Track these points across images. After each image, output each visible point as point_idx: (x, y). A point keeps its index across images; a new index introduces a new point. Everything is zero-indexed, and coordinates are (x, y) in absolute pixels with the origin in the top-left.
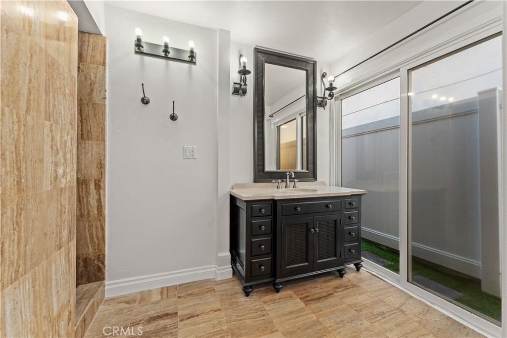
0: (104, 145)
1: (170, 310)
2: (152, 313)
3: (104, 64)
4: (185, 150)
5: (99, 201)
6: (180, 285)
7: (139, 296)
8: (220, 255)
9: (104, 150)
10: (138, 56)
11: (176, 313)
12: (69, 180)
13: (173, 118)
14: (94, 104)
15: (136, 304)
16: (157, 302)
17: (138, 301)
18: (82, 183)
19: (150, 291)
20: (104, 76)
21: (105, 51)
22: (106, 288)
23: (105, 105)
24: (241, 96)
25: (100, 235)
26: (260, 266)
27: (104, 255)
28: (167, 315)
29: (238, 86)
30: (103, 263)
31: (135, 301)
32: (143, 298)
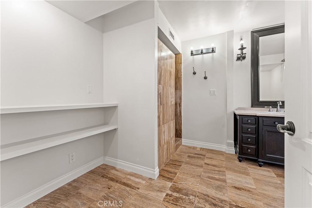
0: (182, 91)
1: (204, 154)
2: (197, 153)
3: (181, 63)
4: (210, 92)
5: (180, 110)
6: (208, 149)
7: (192, 147)
8: (228, 141)
9: (181, 93)
10: (192, 57)
11: (205, 156)
12: (173, 103)
13: (205, 78)
14: (179, 77)
15: (192, 149)
16: (199, 151)
17: (192, 148)
18: (176, 104)
19: (196, 147)
20: (181, 67)
21: (181, 59)
22: (182, 141)
23: (181, 77)
24: (241, 61)
25: (181, 122)
26: (248, 149)
27: (182, 129)
28: (201, 155)
29: (240, 56)
30: (181, 132)
31: (191, 148)
32: (194, 148)
